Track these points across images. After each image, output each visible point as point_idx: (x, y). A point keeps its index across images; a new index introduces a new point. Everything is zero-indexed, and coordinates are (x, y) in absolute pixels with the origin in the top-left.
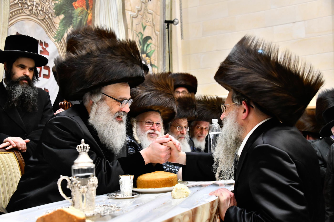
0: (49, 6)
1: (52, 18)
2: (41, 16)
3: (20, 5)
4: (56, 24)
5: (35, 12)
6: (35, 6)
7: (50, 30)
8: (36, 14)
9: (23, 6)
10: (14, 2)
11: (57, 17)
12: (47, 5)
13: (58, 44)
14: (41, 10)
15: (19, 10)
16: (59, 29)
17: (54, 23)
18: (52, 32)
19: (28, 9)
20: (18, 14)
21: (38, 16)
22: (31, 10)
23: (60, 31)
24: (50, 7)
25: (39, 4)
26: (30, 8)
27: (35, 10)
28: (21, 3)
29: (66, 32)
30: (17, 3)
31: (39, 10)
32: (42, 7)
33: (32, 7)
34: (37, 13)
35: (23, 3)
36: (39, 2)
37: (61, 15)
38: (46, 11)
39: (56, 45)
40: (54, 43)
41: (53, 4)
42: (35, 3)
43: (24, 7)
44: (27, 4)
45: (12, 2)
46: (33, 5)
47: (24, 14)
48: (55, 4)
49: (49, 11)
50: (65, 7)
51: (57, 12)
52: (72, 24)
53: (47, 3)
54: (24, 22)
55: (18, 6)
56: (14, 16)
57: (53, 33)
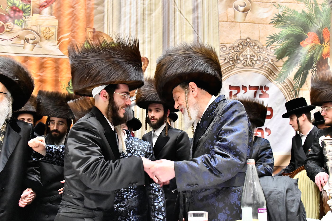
0: (267, 54)
1: (273, 63)
2: (258, 65)
3: (231, 63)
4: (278, 67)
5: (250, 63)
6: (249, 59)
7: (271, 74)
8: (251, 65)
9: (234, 63)
10: (224, 62)
11: (281, 60)
12: (265, 54)
13: (281, 85)
14: (257, 60)
15: (231, 67)
16: (282, 70)
17: (277, 66)
18: (273, 76)
19: (241, 63)
20: (229, 70)
21: (254, 66)
22: (244, 63)
23: (283, 73)
24: (269, 54)
25: (254, 55)
26: (243, 62)
27: (250, 61)
28: (232, 61)
29: (291, 72)
30: (228, 62)
31: (254, 61)
32: (259, 57)
33: (246, 61)
34: (253, 63)
35: (234, 60)
36: (254, 54)
37: (285, 57)
38: (263, 59)
39: (278, 86)
40: (275, 85)
41: (272, 50)
42: (249, 57)
43: (236, 63)
44: (239, 59)
45: (222, 63)
46: (247, 58)
47: (237, 68)
48: (275, 50)
49: (268, 58)
50: (290, 49)
51: (279, 56)
52: (299, 63)
53: (264, 52)
54: (237, 75)
55: (230, 64)
56: (225, 73)
57: (275, 76)
